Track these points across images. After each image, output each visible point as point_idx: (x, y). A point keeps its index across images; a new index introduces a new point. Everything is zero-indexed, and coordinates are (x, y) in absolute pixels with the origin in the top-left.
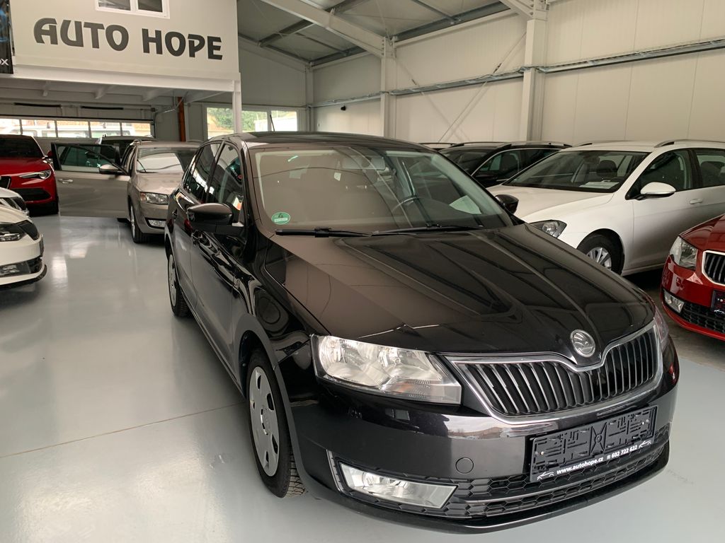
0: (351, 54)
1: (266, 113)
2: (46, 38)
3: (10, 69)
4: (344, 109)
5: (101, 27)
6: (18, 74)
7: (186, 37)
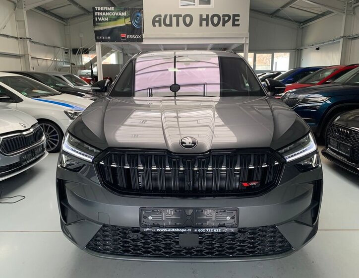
0: (325, 15)
1: (271, 54)
2: (157, 24)
3: (141, 40)
4: (318, 49)
5: (181, 16)
6: (145, 42)
7: (221, 16)
